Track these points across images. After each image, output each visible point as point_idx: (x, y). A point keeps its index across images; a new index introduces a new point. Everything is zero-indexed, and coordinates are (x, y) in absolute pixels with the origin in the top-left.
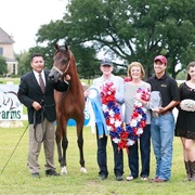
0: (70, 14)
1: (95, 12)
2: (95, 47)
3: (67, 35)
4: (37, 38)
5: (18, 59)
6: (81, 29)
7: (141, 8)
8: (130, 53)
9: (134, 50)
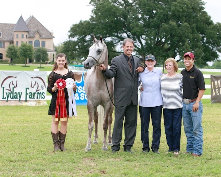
0: (95, 16)
1: (114, 15)
2: (114, 42)
3: (92, 32)
4: (69, 34)
5: (56, 50)
6: (103, 28)
7: (149, 12)
8: (140, 47)
9: (144, 44)
